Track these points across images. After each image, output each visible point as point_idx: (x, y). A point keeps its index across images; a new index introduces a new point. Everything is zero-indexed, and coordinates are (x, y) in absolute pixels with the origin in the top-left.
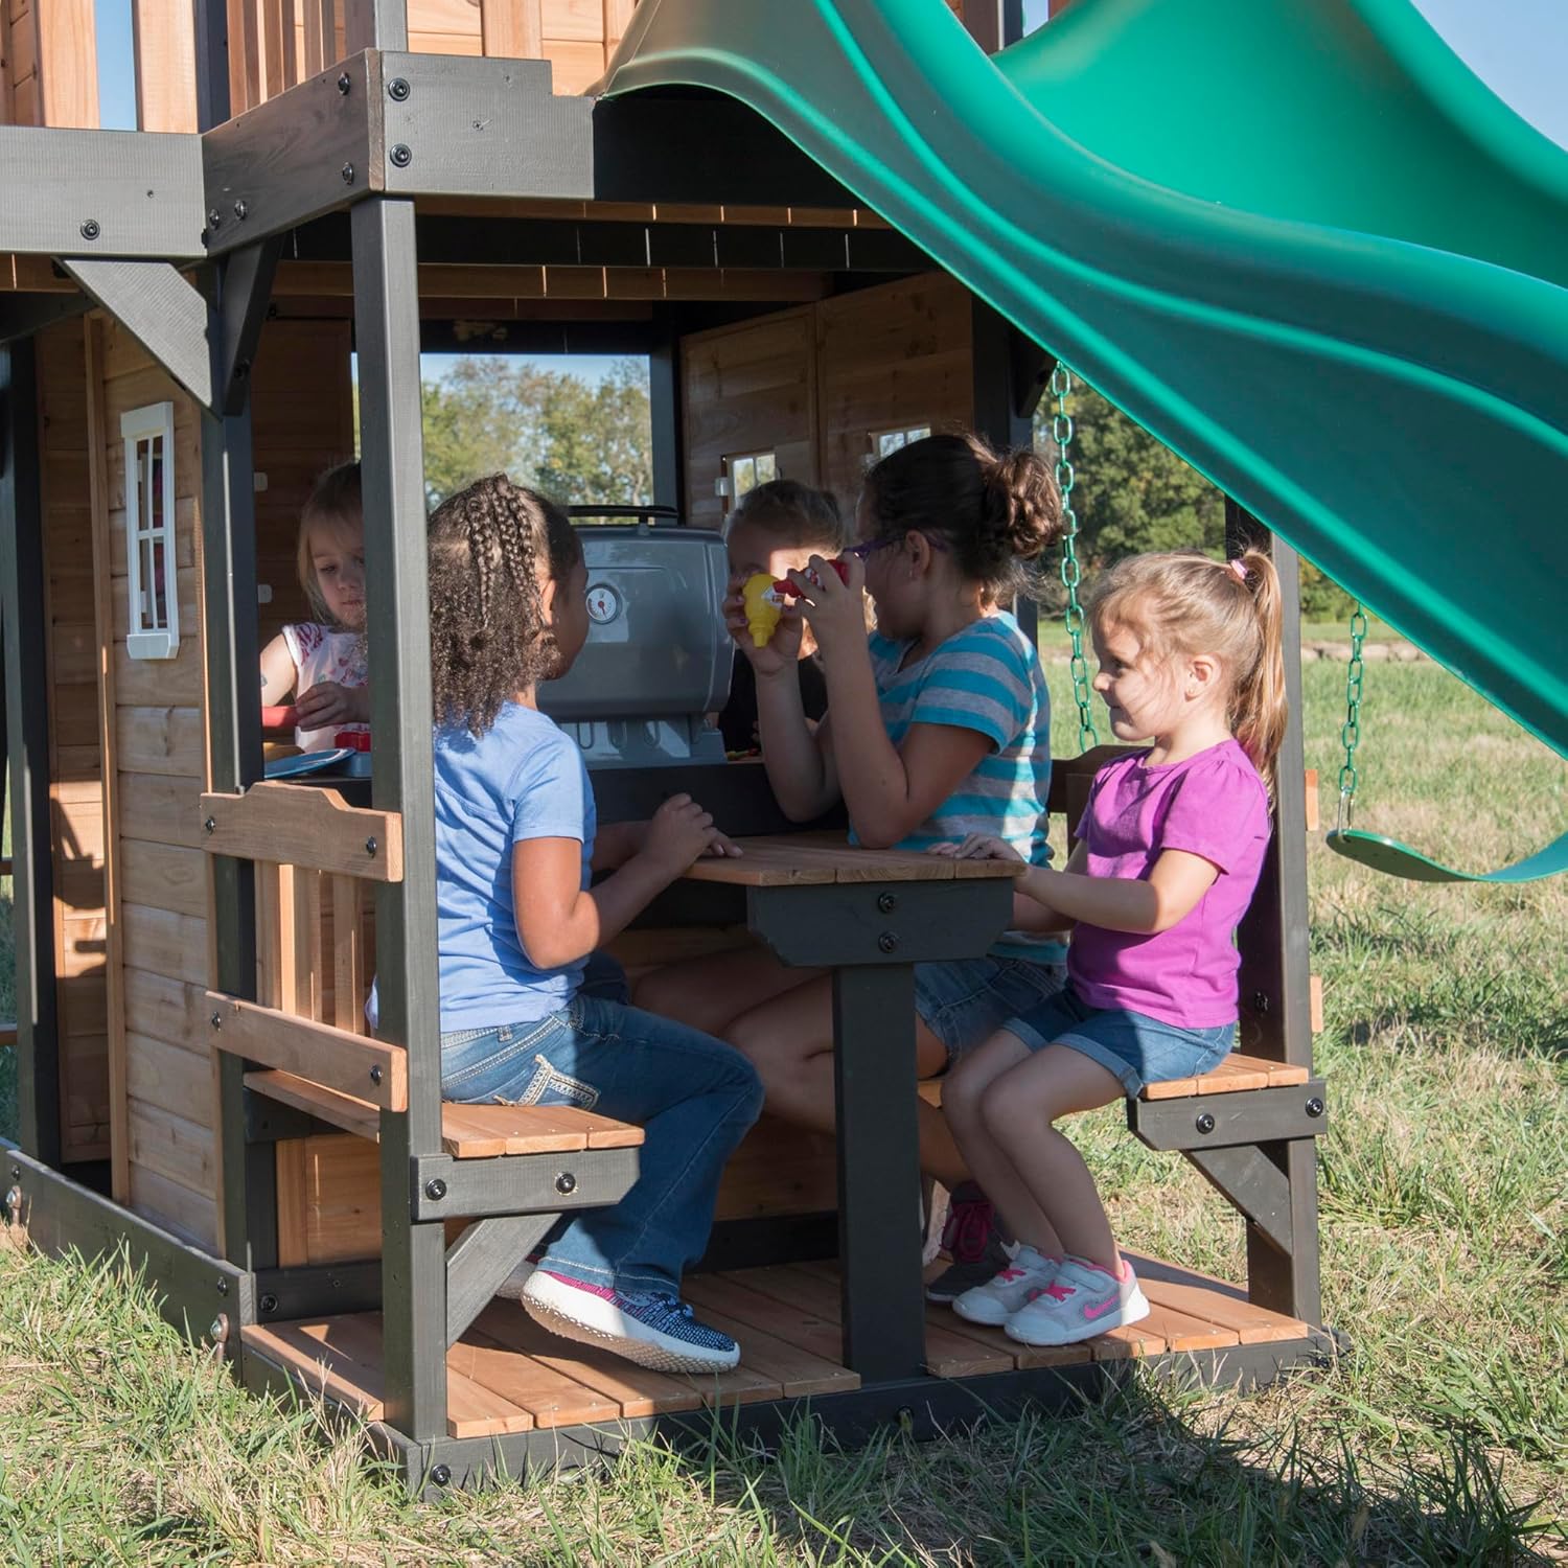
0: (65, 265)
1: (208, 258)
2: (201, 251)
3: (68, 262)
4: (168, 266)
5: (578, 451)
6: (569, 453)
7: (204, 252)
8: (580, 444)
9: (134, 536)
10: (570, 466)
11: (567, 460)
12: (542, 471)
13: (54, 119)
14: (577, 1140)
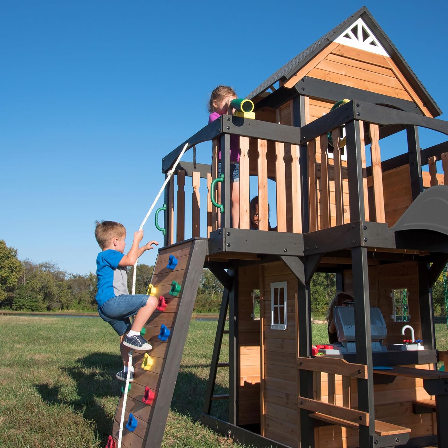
0: (280, 257)
1: (304, 256)
2: (303, 254)
3: (281, 256)
4: (297, 257)
5: (210, 281)
6: (208, 282)
7: (304, 255)
8: (210, 280)
9: (273, 306)
10: (208, 284)
11: (208, 283)
12: (204, 285)
13: (279, 230)
14: (400, 432)
